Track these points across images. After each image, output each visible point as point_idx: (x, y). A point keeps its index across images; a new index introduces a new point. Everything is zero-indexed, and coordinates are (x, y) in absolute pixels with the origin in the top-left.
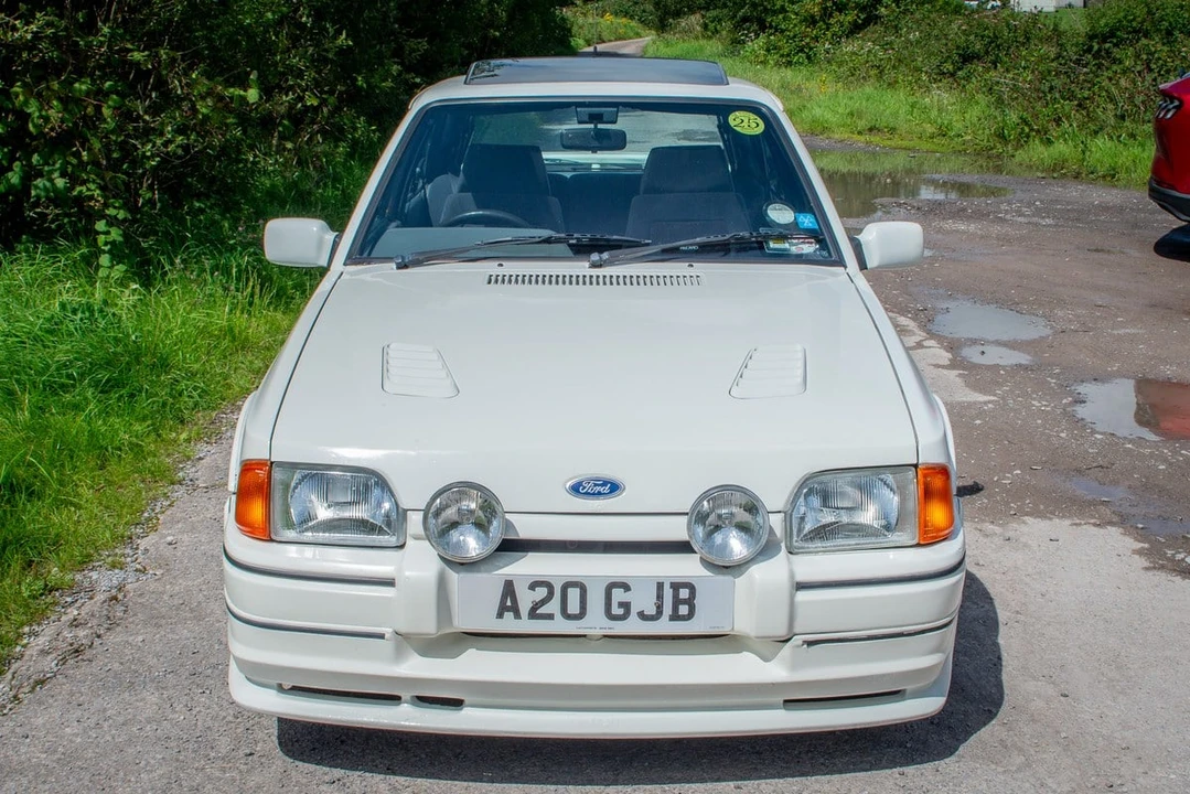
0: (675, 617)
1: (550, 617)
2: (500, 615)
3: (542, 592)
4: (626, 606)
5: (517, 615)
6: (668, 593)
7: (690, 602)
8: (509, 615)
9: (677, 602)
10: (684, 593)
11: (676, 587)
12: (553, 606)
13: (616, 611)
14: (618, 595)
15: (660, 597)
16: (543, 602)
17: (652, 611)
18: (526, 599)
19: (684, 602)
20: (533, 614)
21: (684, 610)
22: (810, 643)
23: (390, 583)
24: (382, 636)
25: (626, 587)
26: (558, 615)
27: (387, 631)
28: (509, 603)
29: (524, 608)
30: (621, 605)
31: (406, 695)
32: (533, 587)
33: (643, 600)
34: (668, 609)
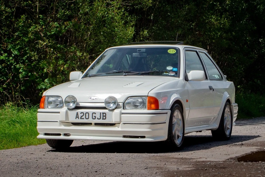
0: (103, 119)
1: (83, 119)
2: (76, 118)
3: (82, 114)
4: (95, 117)
5: (79, 119)
6: (102, 114)
7: (105, 116)
8: (77, 118)
9: (103, 116)
10: (104, 115)
11: (103, 113)
12: (84, 117)
13: (94, 118)
14: (94, 115)
15: (101, 115)
16: (83, 116)
17: (99, 118)
18: (80, 115)
19: (104, 116)
20: (81, 118)
21: (104, 118)
22: (124, 124)
23: (59, 113)
24: (57, 122)
25: (95, 113)
26: (85, 118)
27: (58, 121)
28: (77, 116)
29: (80, 117)
30: (94, 116)
31: (62, 133)
32: (81, 113)
33: (98, 116)
34: (102, 118)
